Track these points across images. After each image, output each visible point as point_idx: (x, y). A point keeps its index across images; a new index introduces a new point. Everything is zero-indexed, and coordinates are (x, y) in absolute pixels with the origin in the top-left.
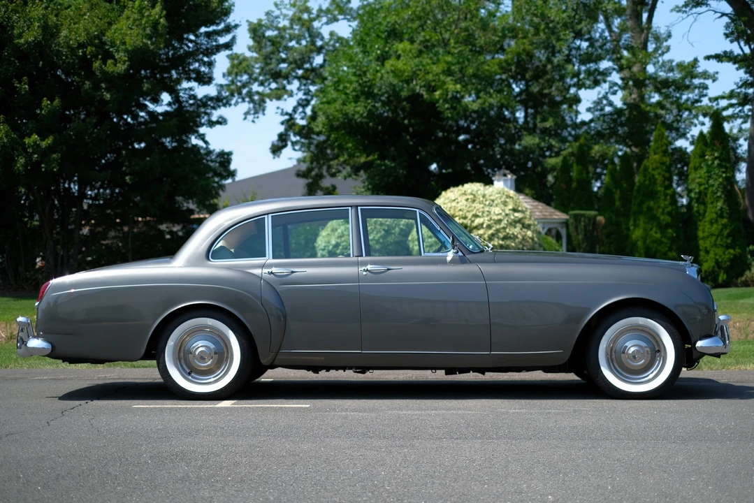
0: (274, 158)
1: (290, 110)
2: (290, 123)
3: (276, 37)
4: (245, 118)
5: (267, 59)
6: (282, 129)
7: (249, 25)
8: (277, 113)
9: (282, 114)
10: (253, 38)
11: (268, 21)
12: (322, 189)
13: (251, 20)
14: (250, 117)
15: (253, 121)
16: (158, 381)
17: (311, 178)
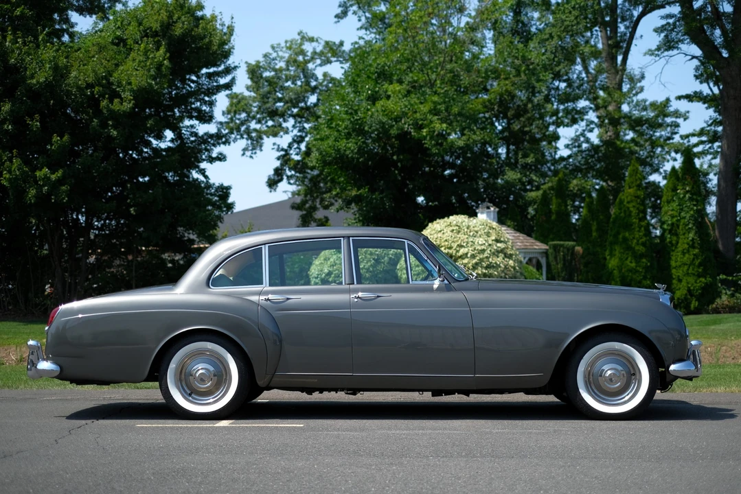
0: (271, 191)
1: (285, 146)
2: (285, 158)
3: (273, 77)
4: (243, 154)
5: (264, 98)
6: (278, 164)
7: (248, 67)
8: (273, 149)
9: (278, 150)
10: (252, 79)
11: (266, 62)
12: (315, 220)
13: (249, 62)
14: (248, 153)
15: (251, 157)
16: (161, 401)
17: (305, 210)
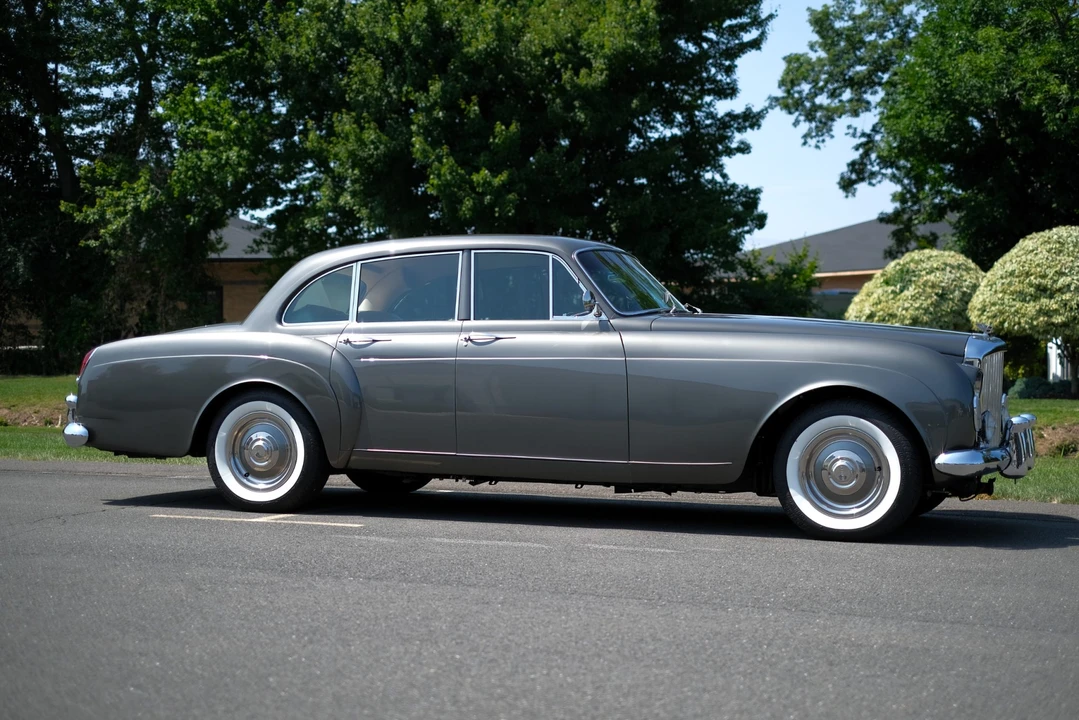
0: (847, 197)
1: (868, 130)
2: (868, 145)
3: (849, 29)
4: (805, 143)
5: (835, 60)
6: (856, 155)
7: (811, 15)
8: (847, 134)
9: (854, 135)
10: (818, 32)
11: (838, 8)
12: (917, 238)
13: (813, 8)
14: (812, 142)
15: (817, 147)
17: (902, 223)
